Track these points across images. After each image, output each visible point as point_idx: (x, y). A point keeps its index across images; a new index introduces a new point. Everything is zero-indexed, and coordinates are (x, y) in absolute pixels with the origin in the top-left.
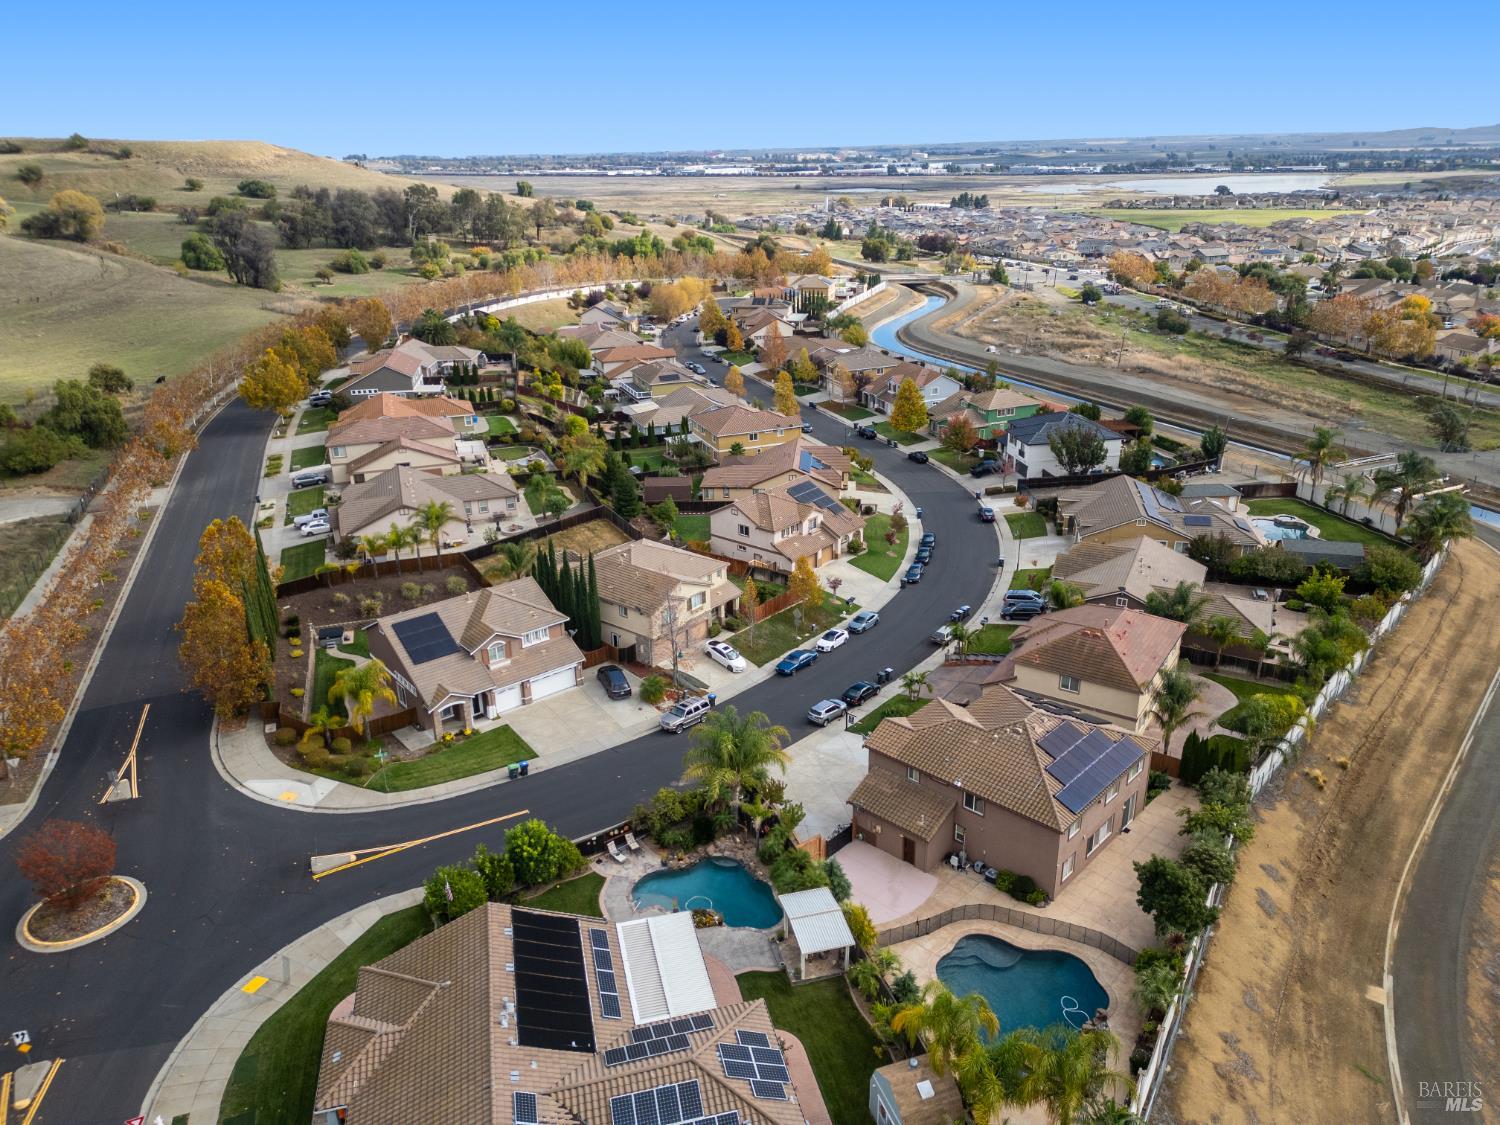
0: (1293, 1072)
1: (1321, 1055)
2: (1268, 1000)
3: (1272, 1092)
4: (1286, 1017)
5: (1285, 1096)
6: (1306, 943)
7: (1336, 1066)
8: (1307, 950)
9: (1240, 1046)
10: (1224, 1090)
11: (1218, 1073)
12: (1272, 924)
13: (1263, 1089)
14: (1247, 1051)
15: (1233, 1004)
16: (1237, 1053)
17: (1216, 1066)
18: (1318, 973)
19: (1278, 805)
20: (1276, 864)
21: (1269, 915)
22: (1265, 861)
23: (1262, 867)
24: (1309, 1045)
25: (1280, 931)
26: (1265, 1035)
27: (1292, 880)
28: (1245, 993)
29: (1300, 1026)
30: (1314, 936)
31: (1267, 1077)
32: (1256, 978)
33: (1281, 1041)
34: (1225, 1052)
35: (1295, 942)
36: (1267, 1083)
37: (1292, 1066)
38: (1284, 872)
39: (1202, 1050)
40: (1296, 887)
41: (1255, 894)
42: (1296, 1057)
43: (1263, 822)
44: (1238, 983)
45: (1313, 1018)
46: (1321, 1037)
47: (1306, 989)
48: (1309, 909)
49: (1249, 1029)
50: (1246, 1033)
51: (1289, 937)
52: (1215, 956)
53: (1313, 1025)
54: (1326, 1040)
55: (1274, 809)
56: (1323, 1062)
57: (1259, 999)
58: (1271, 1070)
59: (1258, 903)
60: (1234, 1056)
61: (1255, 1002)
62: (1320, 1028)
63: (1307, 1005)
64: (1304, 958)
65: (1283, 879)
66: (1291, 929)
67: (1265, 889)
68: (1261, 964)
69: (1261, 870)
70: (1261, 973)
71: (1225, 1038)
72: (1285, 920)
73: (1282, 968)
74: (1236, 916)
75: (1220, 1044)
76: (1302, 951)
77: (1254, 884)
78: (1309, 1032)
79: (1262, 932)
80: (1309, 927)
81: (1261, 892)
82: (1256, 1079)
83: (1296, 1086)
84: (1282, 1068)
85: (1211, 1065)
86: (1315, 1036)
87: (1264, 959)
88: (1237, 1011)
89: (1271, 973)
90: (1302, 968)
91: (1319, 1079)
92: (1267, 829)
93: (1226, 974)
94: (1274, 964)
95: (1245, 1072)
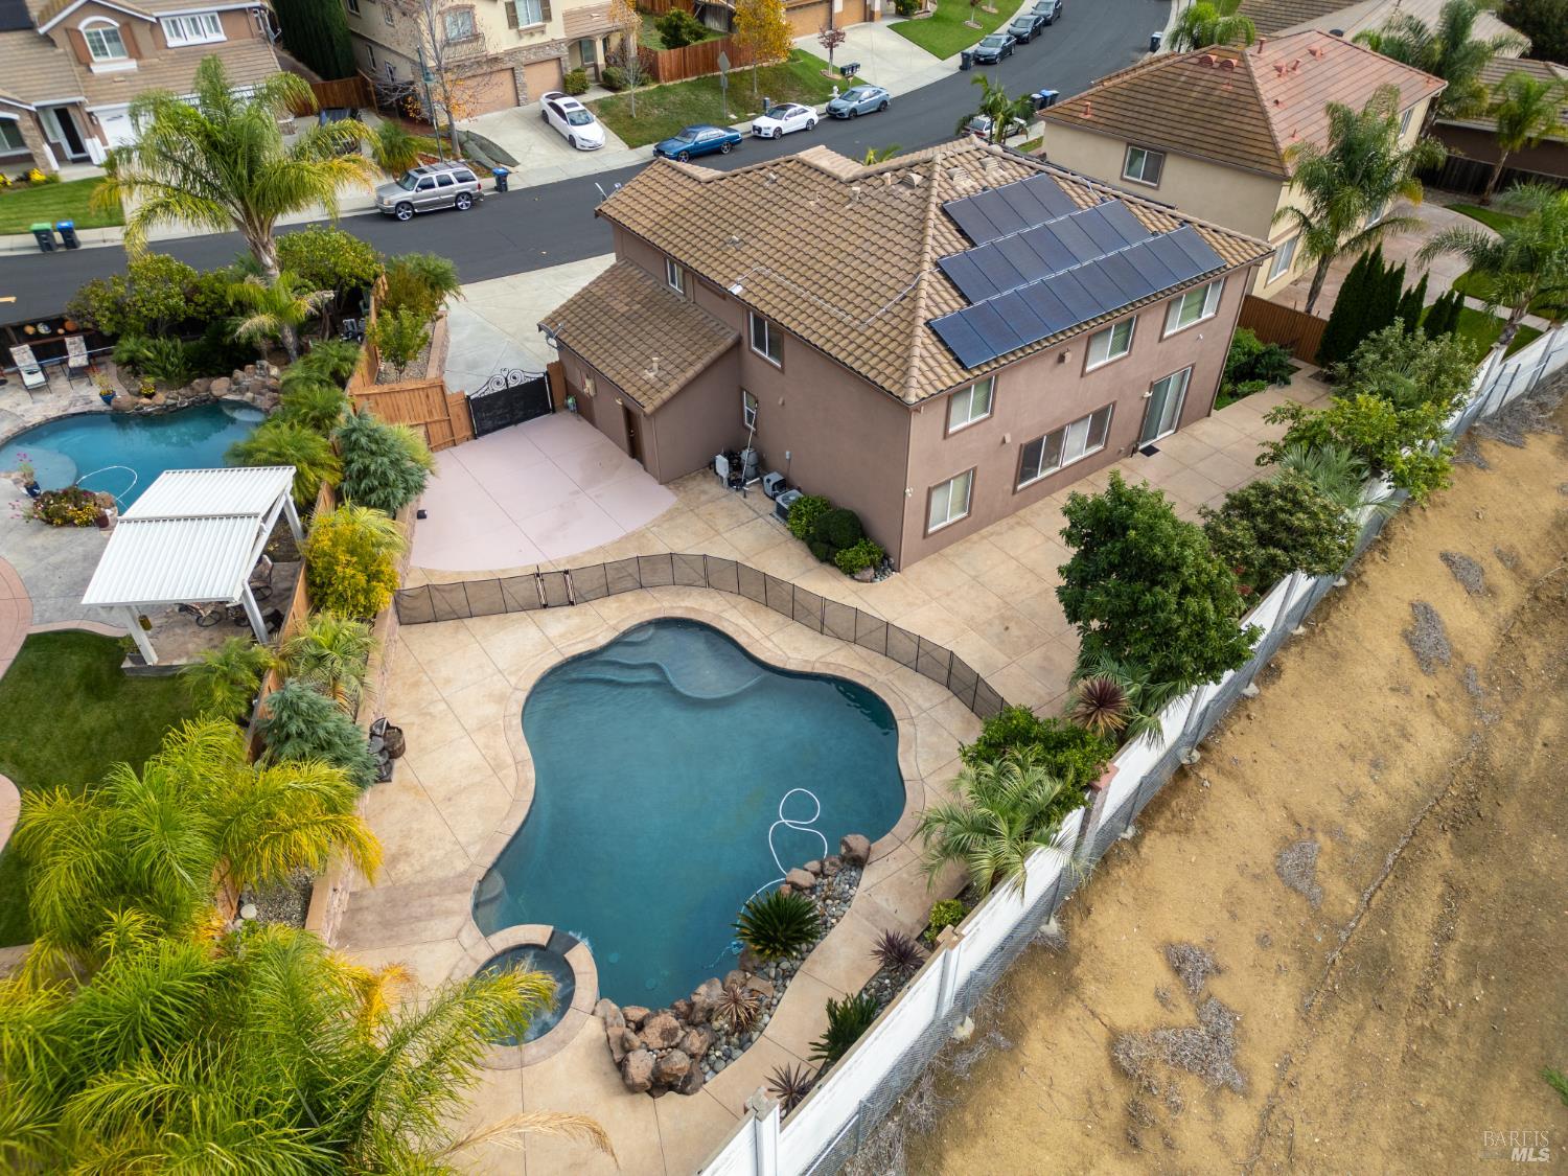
0: (1352, 1073)
1: (1452, 1030)
2: (1350, 871)
3: (1264, 1133)
4: (1384, 916)
5: (1301, 1144)
6: (1499, 738)
7: (1486, 1067)
8: (1499, 756)
9: (1219, 987)
10: (1114, 1116)
11: (1114, 1063)
12: (1425, 685)
13: (1240, 1119)
14: (1232, 1001)
15: (1242, 869)
16: (1198, 1006)
17: (1115, 1039)
18: (1510, 816)
19: (1531, 439)
20: (1483, 554)
21: (1425, 663)
22: (1457, 545)
23: (1446, 558)
24: (1424, 1001)
25: (1441, 704)
26: (1304, 963)
27: (1511, 594)
28: (1287, 843)
29: (1414, 943)
30: (1527, 727)
31: (1264, 1084)
32: (1333, 808)
33: (1347, 982)
34: (1162, 999)
35: (1473, 731)
36: (1260, 1103)
37: (1354, 1057)
38: (1499, 575)
39: (1090, 989)
40: (1518, 612)
41: (1405, 612)
42: (1374, 1029)
43: (1483, 466)
44: (1277, 816)
45: (1461, 929)
46: (1466, 981)
47: (1465, 849)
48: (1533, 662)
49: (1264, 941)
50: (1248, 949)
51: (1461, 720)
52: (1237, 744)
53: (1454, 946)
54: (1478, 992)
55: (1520, 446)
56: (1452, 1050)
57: (1321, 864)
58: (1287, 1063)
59: (1406, 636)
60: (1185, 1014)
61: (1306, 870)
62: (1470, 957)
63: (1455, 891)
64: (1482, 771)
65: (1491, 591)
66: (1474, 703)
67: (1436, 606)
68: (1360, 775)
69: (1442, 565)
70: (1354, 799)
71: (1179, 961)
72: (1463, 681)
73: (1417, 792)
74: (1335, 656)
75: (1159, 973)
76: (1484, 756)
77: (1412, 592)
78: (1436, 964)
79: (1393, 701)
80: (1522, 705)
81: (1424, 614)
82: (1227, 1087)
83: (1347, 1117)
84: (1323, 1062)
85: (1100, 1034)
86: (1451, 975)
87: (1375, 765)
88: (1246, 887)
89: (1382, 801)
90: (1471, 798)
91: (1422, 1100)
92: (1490, 482)
93: (1250, 791)
94: (1397, 778)
95: (1203, 1067)
